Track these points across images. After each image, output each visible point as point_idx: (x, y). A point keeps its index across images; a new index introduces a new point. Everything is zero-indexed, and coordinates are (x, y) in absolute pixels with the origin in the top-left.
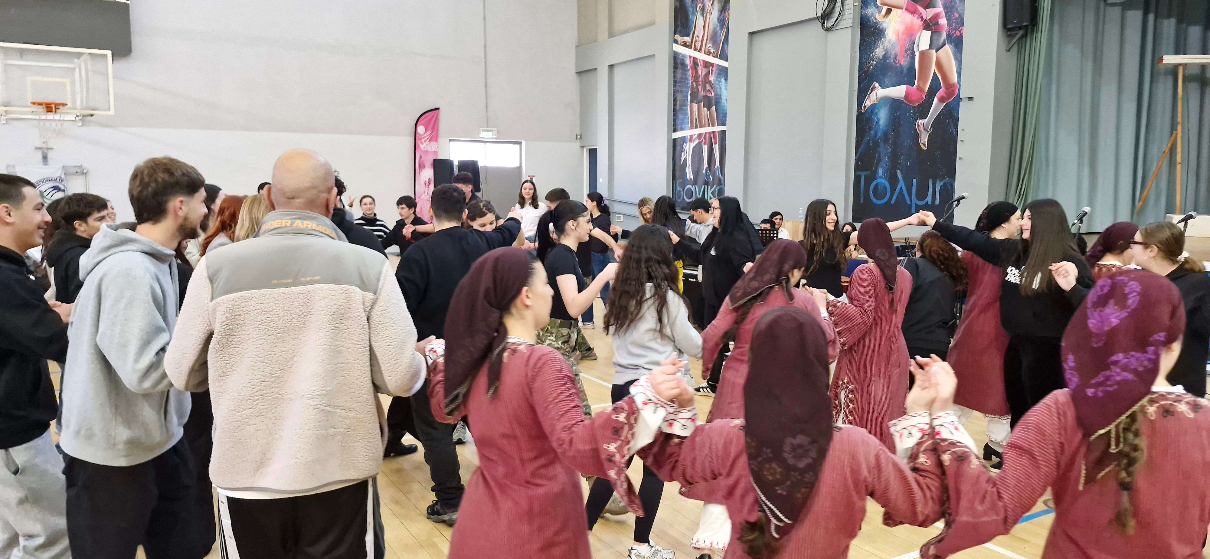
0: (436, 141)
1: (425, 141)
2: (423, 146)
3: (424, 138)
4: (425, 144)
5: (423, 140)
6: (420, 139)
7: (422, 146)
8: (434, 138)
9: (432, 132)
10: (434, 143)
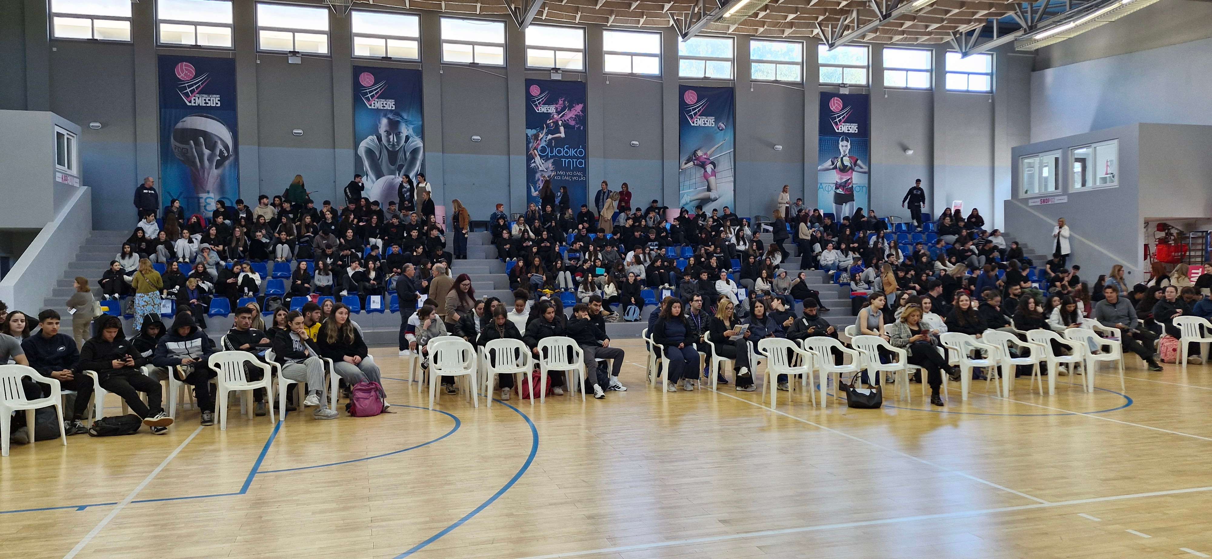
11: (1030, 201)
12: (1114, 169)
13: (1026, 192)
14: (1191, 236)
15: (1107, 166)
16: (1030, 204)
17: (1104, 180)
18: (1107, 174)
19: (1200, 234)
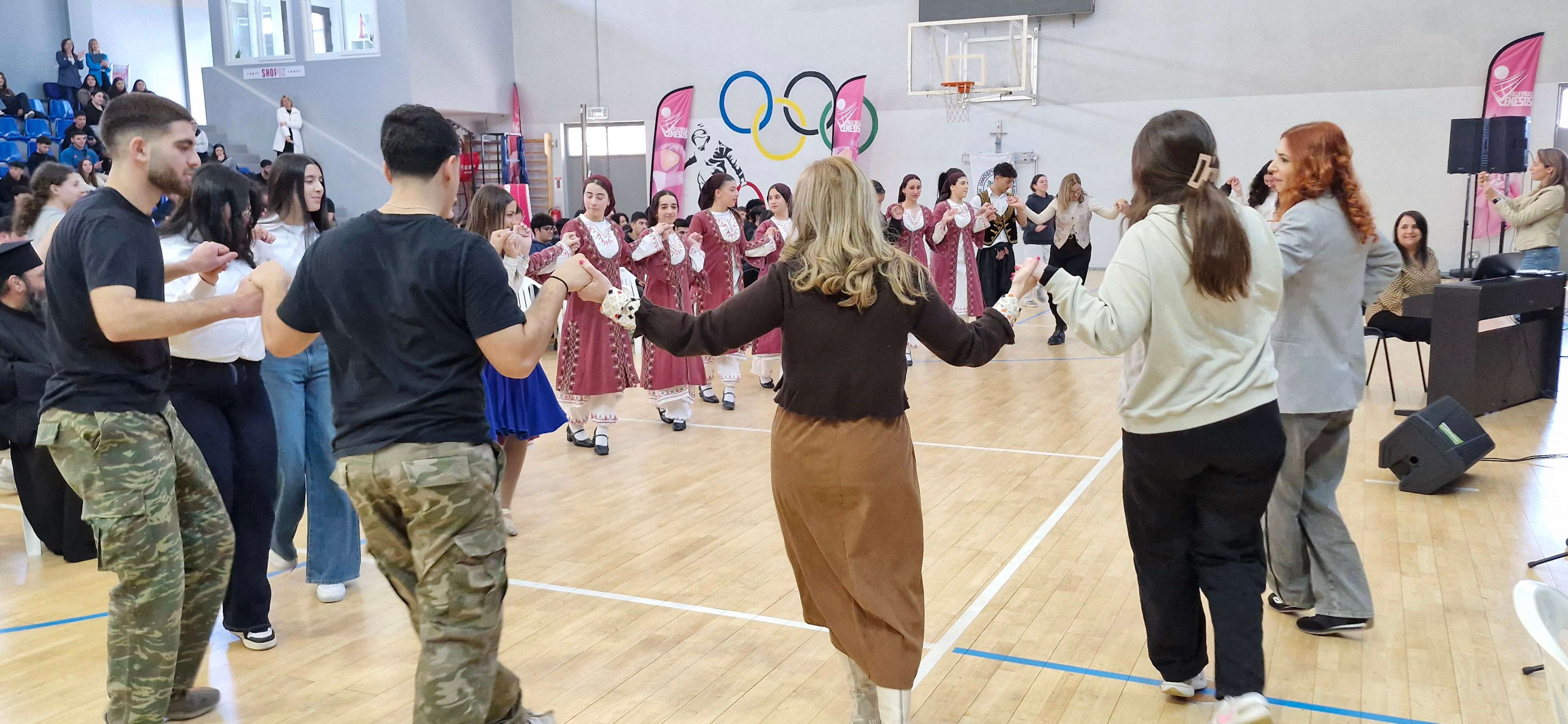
0: (1531, 89)
1: (1507, 91)
2: (1502, 99)
3: (1504, 86)
4: (1505, 96)
5: (1503, 90)
6: (1499, 88)
7: (1499, 100)
8: (1528, 82)
9: (1525, 74)
10: (1525, 93)
11: (245, 71)
12: (371, 29)
13: (238, 56)
14: (484, 140)
15: (362, 23)
16: (246, 77)
17: (359, 45)
18: (362, 37)
19: (494, 138)
